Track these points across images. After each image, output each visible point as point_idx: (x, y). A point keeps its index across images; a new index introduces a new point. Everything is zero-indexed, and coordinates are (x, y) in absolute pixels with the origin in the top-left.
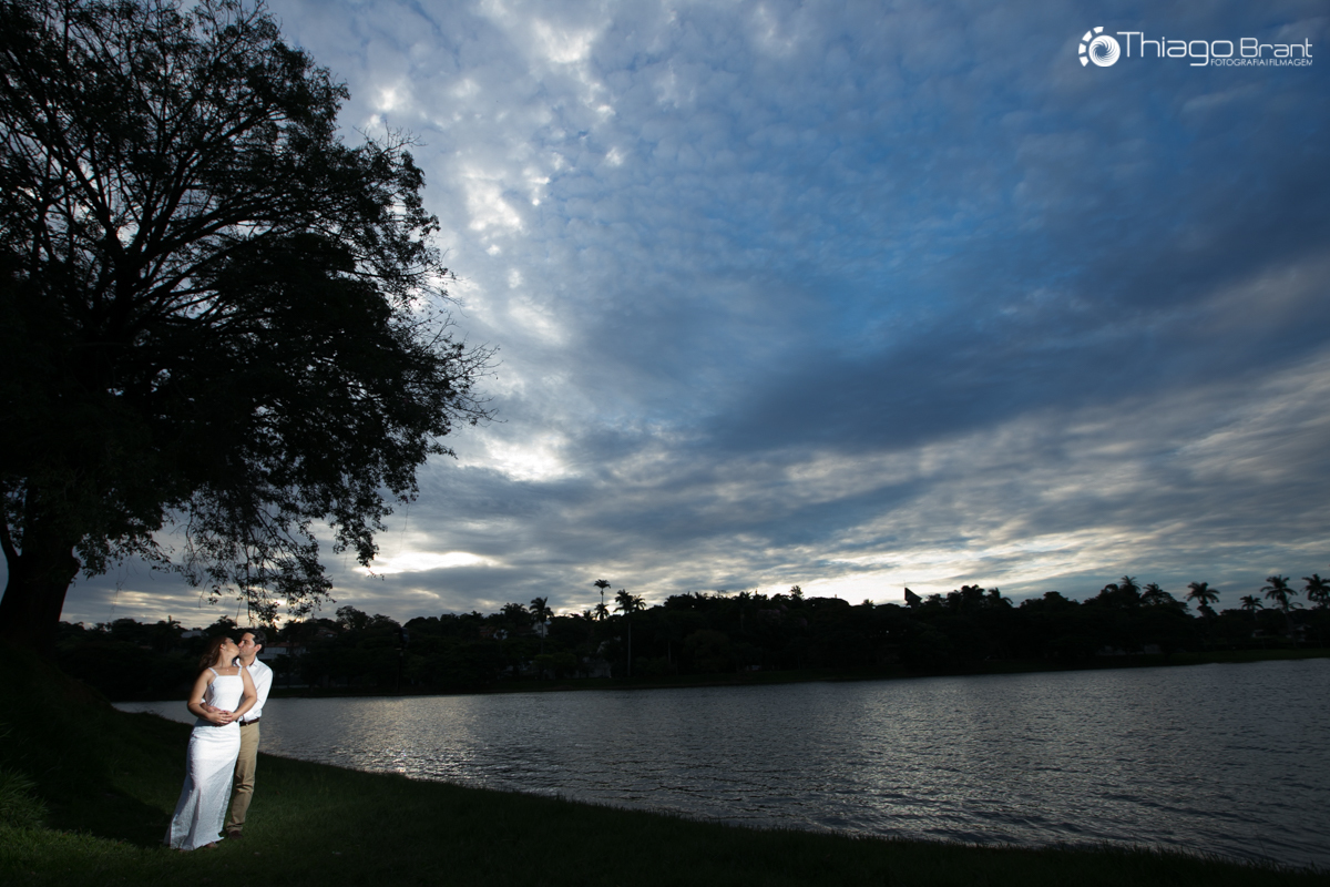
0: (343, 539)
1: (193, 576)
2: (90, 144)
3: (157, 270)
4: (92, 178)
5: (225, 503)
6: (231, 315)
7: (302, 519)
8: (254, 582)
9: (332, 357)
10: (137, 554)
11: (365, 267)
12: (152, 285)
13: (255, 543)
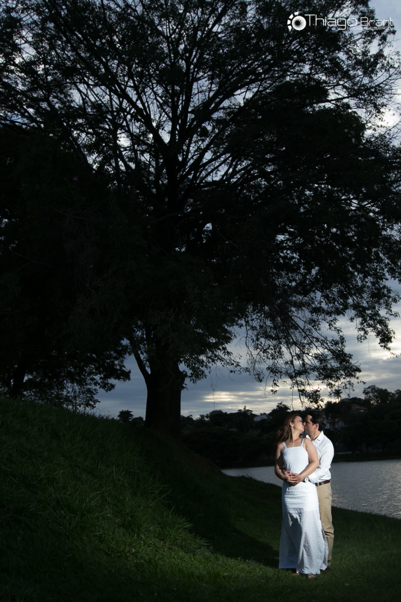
0: (363, 329)
1: (259, 375)
2: (131, 76)
3: (188, 151)
4: (137, 100)
5: (268, 315)
6: (242, 169)
7: (329, 318)
8: (299, 373)
9: (324, 180)
10: (219, 363)
11: (336, 94)
12: (187, 165)
13: (295, 343)
